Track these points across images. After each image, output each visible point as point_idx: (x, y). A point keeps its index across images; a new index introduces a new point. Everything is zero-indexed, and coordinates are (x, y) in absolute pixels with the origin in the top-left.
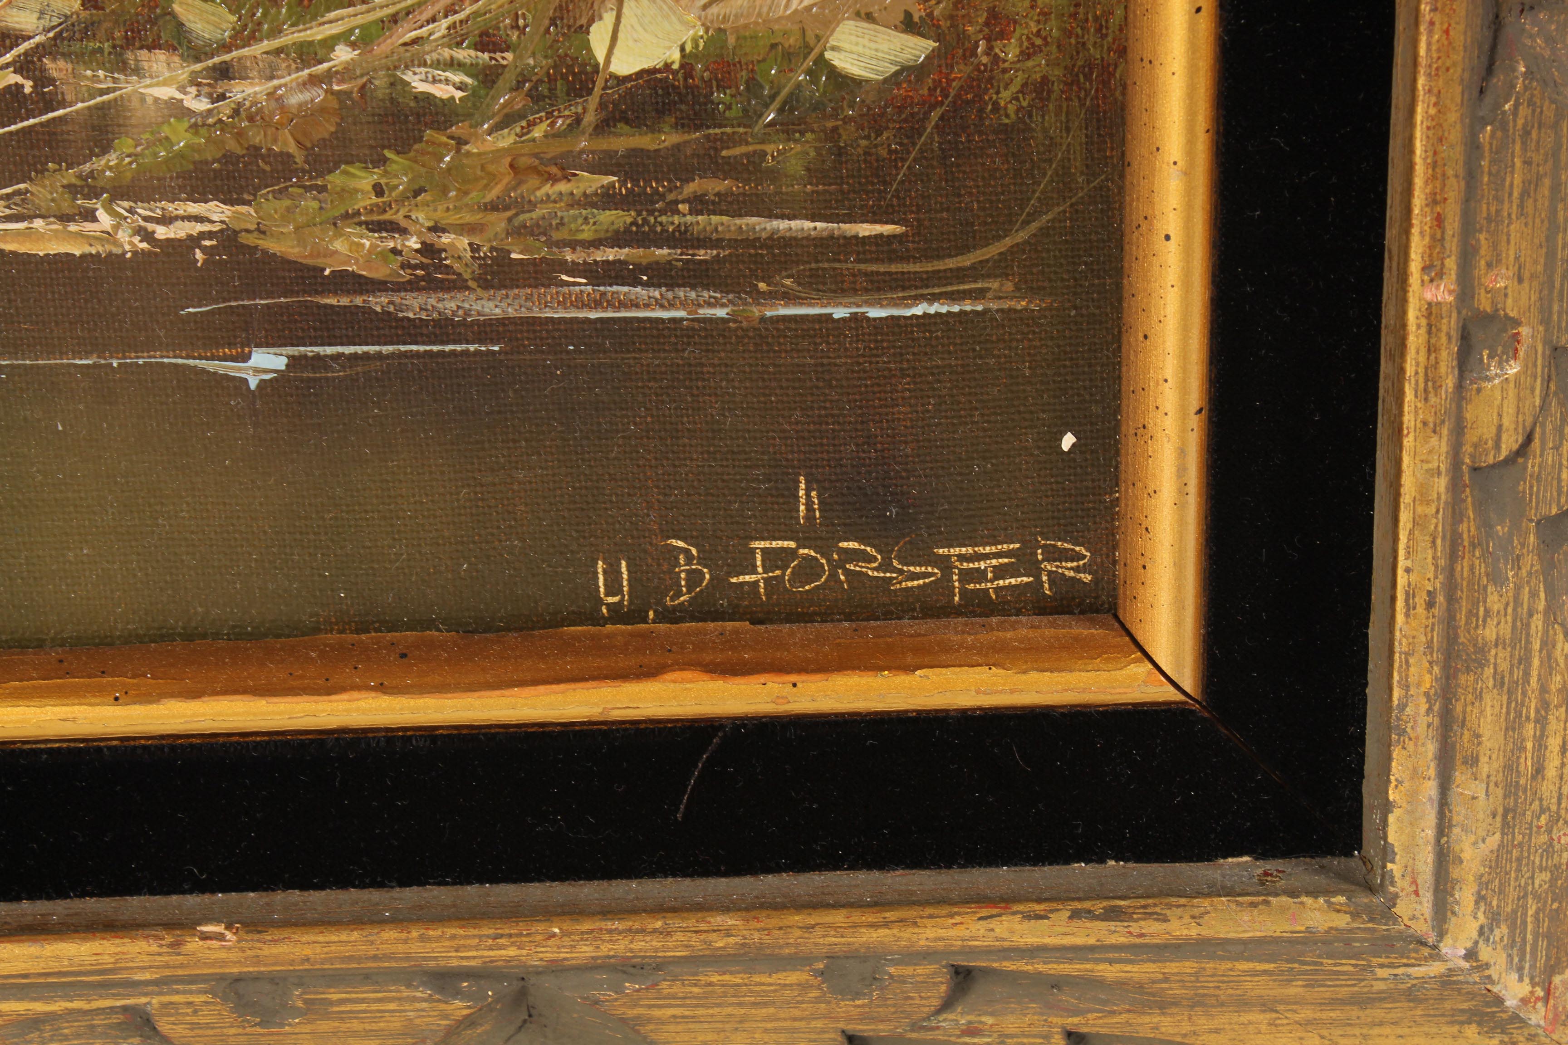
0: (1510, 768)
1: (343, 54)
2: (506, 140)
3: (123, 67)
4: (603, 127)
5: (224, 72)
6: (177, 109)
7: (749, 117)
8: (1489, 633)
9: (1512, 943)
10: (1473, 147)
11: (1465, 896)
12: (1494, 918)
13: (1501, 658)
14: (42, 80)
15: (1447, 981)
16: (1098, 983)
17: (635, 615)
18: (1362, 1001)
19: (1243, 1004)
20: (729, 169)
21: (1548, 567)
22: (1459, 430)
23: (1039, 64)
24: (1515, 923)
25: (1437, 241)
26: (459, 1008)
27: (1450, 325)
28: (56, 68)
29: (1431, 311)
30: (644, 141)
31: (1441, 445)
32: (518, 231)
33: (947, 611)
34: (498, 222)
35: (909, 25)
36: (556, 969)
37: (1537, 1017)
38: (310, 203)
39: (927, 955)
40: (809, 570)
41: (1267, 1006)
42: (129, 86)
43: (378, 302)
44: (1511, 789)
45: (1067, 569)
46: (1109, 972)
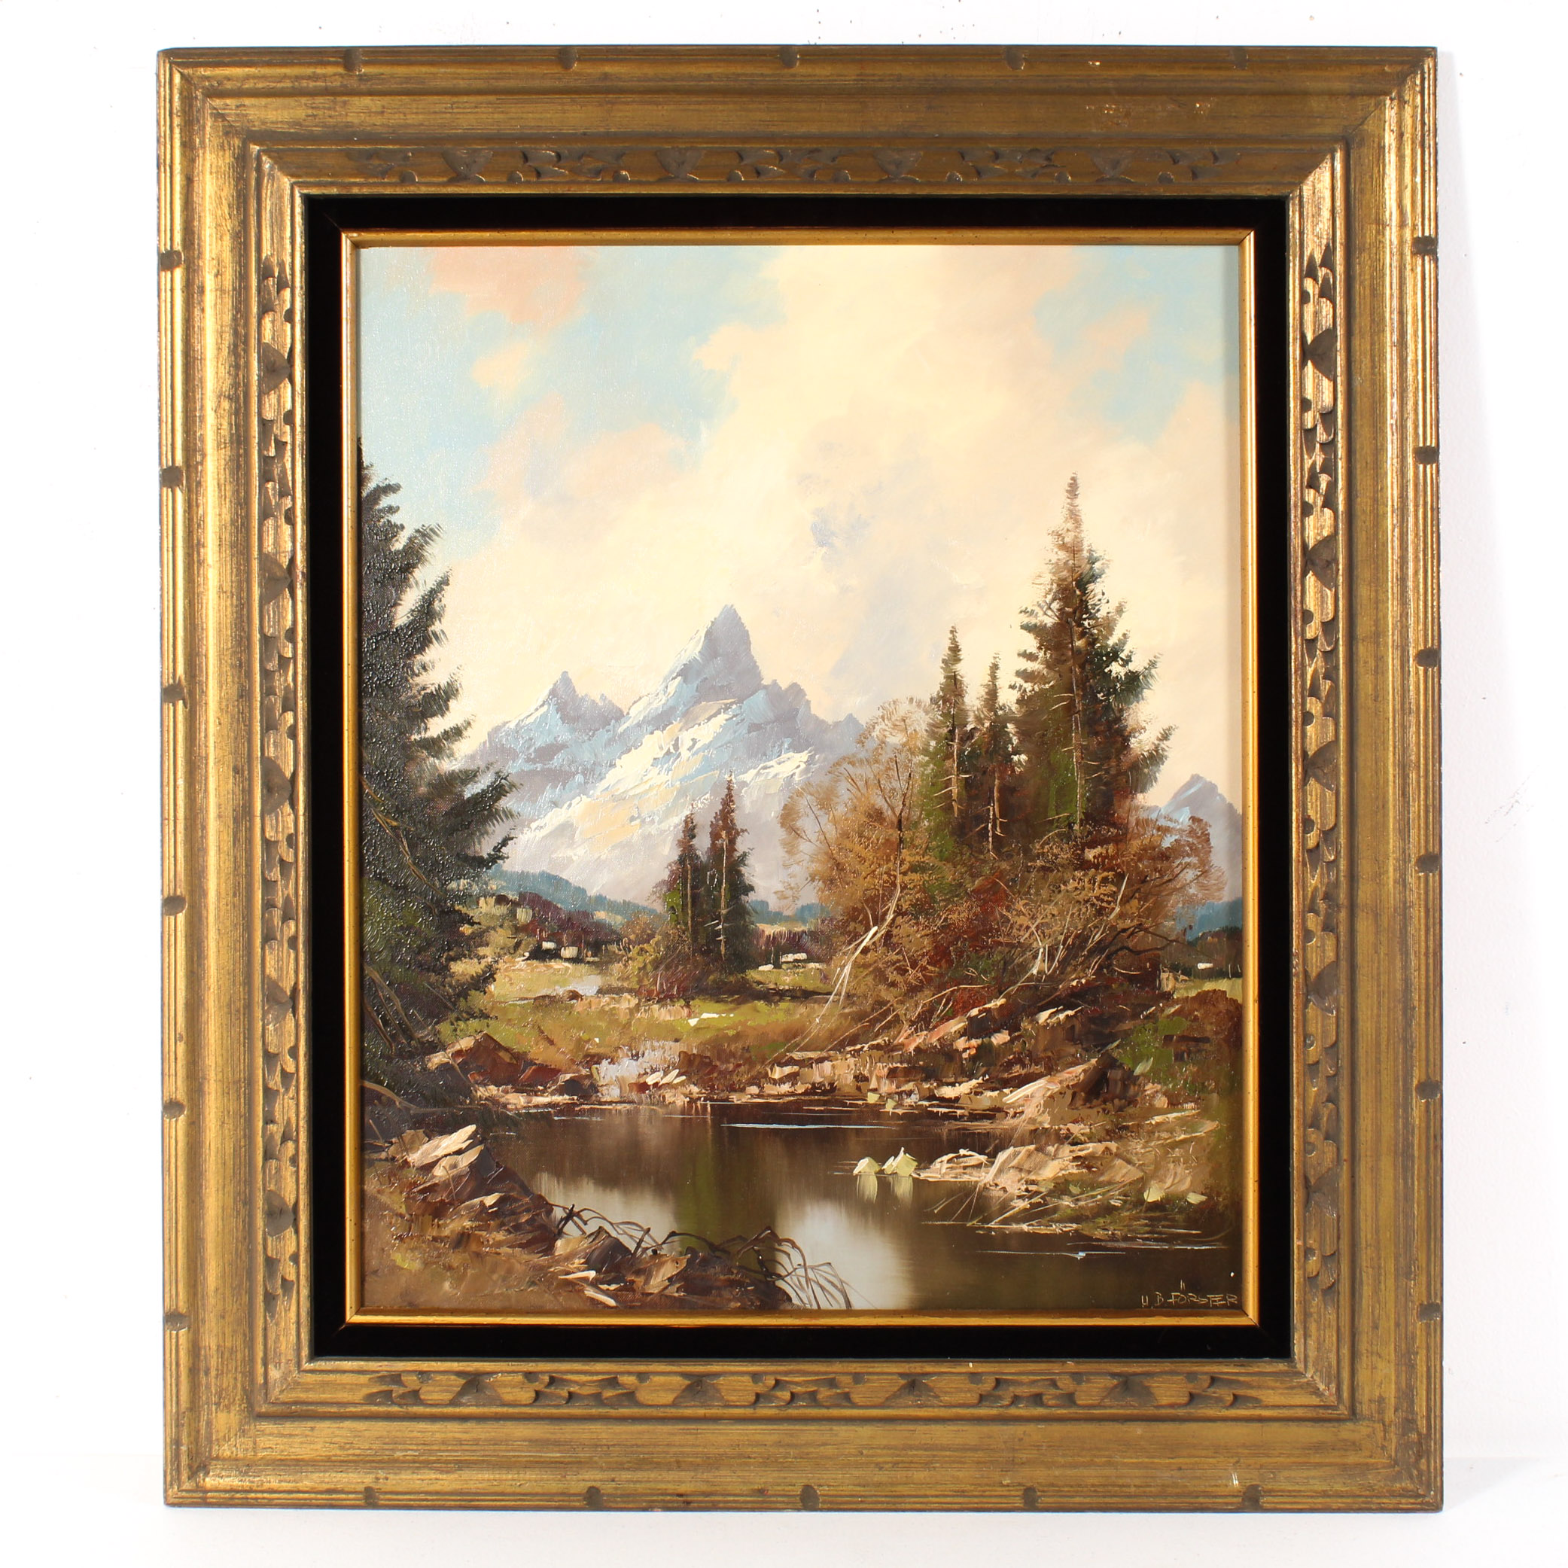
0: (1318, 1339)
1: (1099, 1197)
2: (1128, 1213)
3: (1059, 1198)
4: (1146, 1211)
5: (1078, 1200)
6: (1068, 1206)
7: (1173, 1210)
8: (1312, 1310)
9: (1321, 1377)
10: (1305, 1217)
11: (1310, 1364)
12: (1317, 1370)
13: (1315, 1316)
14: (1045, 1200)
15: (1308, 1383)
16: (1238, 1382)
17: (1149, 1307)
18: (1292, 1388)
19: (1268, 1388)
20: (1168, 1220)
21: (1324, 1301)
22: (1305, 1270)
23: (1226, 1202)
24: (1321, 1372)
25: (1299, 1234)
26: (1115, 1382)
27: (1302, 1249)
28: (1048, 1198)
29: (1298, 1246)
30: (1153, 1214)
31: (1301, 1272)
32: (1129, 1231)
33: (1209, 1308)
34: (1126, 1229)
35: (1202, 1194)
36: (1135, 1374)
37: (1327, 1393)
38: (1091, 1224)
39: (1206, 1373)
40: (1183, 1299)
41: (1273, 1389)
42: (1060, 1202)
43: (1103, 1244)
44: (1319, 1344)
45: (1232, 1300)
46: (1242, 1378)
